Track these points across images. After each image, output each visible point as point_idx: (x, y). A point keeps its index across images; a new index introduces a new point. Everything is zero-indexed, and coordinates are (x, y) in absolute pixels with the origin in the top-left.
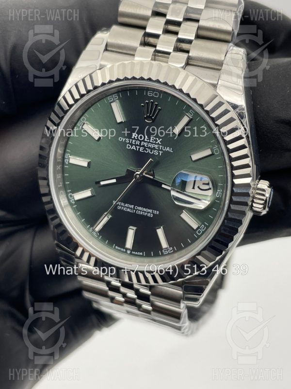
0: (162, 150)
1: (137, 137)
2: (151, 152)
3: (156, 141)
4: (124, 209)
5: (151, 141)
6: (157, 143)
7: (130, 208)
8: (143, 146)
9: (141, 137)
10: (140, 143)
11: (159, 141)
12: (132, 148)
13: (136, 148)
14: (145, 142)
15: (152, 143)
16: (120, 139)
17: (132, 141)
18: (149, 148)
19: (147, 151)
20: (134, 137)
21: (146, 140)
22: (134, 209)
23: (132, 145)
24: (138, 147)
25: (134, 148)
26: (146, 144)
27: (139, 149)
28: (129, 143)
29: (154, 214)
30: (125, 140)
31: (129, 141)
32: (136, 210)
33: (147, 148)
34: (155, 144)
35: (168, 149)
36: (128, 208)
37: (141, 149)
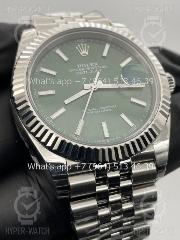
0: (100, 68)
1: (81, 66)
2: (94, 71)
3: (94, 64)
4: (92, 112)
5: (91, 66)
6: (95, 65)
7: (96, 110)
8: (88, 70)
9: (84, 65)
10: (85, 69)
11: (96, 64)
12: (81, 73)
13: (83, 73)
14: (88, 67)
15: (93, 67)
16: (70, 71)
17: (79, 70)
18: (92, 70)
19: (91, 72)
20: (79, 67)
21: (87, 66)
22: (99, 110)
23: (80, 72)
24: (84, 72)
25: (82, 73)
26: (89, 68)
27: (86, 72)
28: (77, 71)
29: (113, 108)
30: (74, 70)
31: (77, 70)
32: (100, 110)
33: (91, 70)
34: (95, 66)
35: (104, 67)
36: (94, 111)
37: (87, 72)
